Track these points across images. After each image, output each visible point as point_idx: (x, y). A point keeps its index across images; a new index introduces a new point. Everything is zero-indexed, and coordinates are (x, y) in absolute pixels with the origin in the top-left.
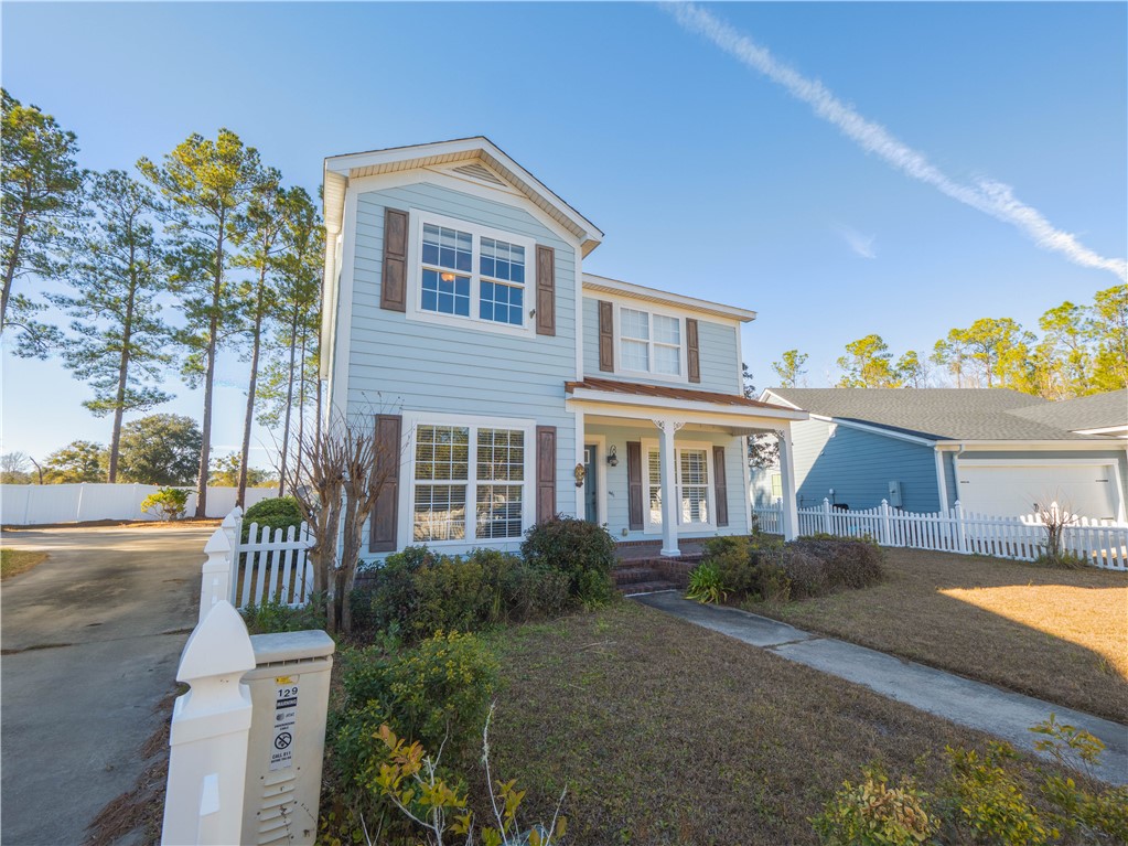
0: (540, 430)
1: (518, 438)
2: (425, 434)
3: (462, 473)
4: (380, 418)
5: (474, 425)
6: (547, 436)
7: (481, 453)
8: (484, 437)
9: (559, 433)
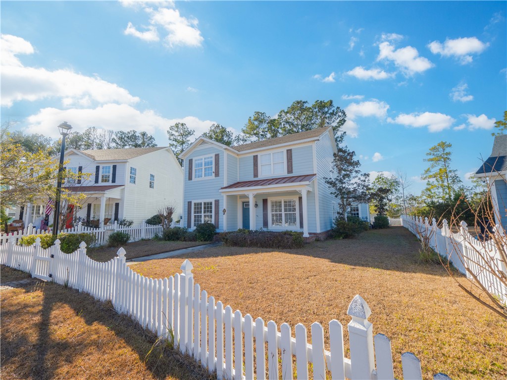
0: (216, 201)
1: (211, 203)
2: (195, 204)
3: (201, 212)
4: (188, 202)
5: (203, 201)
6: (217, 202)
7: (205, 208)
8: (205, 204)
9: (220, 201)
